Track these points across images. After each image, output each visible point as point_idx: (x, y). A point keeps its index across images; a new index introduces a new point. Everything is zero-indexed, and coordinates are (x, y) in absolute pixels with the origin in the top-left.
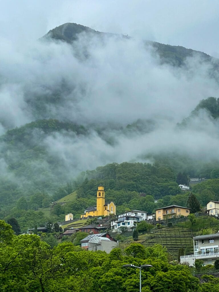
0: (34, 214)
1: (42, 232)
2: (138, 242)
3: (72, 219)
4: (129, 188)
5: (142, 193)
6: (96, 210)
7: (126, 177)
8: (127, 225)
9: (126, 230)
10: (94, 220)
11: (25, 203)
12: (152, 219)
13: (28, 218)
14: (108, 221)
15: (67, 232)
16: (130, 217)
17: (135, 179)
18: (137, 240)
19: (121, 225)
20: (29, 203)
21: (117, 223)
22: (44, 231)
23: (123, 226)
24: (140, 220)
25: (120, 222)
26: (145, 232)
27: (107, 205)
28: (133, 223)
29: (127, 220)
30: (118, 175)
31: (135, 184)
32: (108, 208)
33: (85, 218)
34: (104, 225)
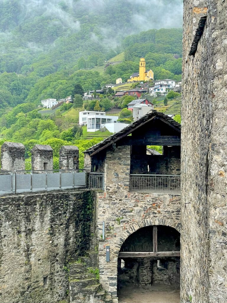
0: (92, 74)
1: (99, 94)
2: (167, 106)
3: (121, 83)
4: (165, 51)
5: (176, 54)
6: (138, 76)
7: (163, 41)
8: (160, 91)
9: (160, 94)
10: (138, 84)
11: (84, 62)
12: (179, 87)
13: (88, 76)
14: (147, 86)
15: (118, 94)
16: (163, 85)
17: (171, 43)
18: (166, 105)
19: (157, 91)
20: (87, 62)
21: (154, 89)
22: (101, 93)
23: (158, 91)
24: (171, 87)
25: (156, 89)
26: (172, 98)
27: (147, 72)
28: (165, 89)
29: (161, 87)
30: (157, 40)
31: (170, 47)
32: (148, 75)
33: (131, 82)
34: (145, 88)
